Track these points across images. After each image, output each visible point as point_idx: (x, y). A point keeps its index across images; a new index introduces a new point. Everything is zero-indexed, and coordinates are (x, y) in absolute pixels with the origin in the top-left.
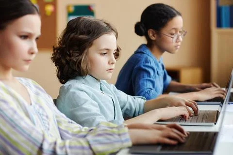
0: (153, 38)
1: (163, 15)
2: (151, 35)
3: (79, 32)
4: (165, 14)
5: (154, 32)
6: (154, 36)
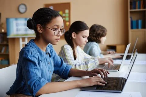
0: (41, 32)
5: (41, 27)
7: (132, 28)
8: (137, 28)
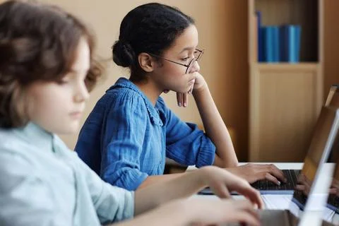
0: (149, 69)
1: (166, 25)
2: (144, 63)
3: (10, 32)
4: (169, 23)
5: (150, 57)
6: (150, 66)
7: (262, 58)
8: (284, 58)
